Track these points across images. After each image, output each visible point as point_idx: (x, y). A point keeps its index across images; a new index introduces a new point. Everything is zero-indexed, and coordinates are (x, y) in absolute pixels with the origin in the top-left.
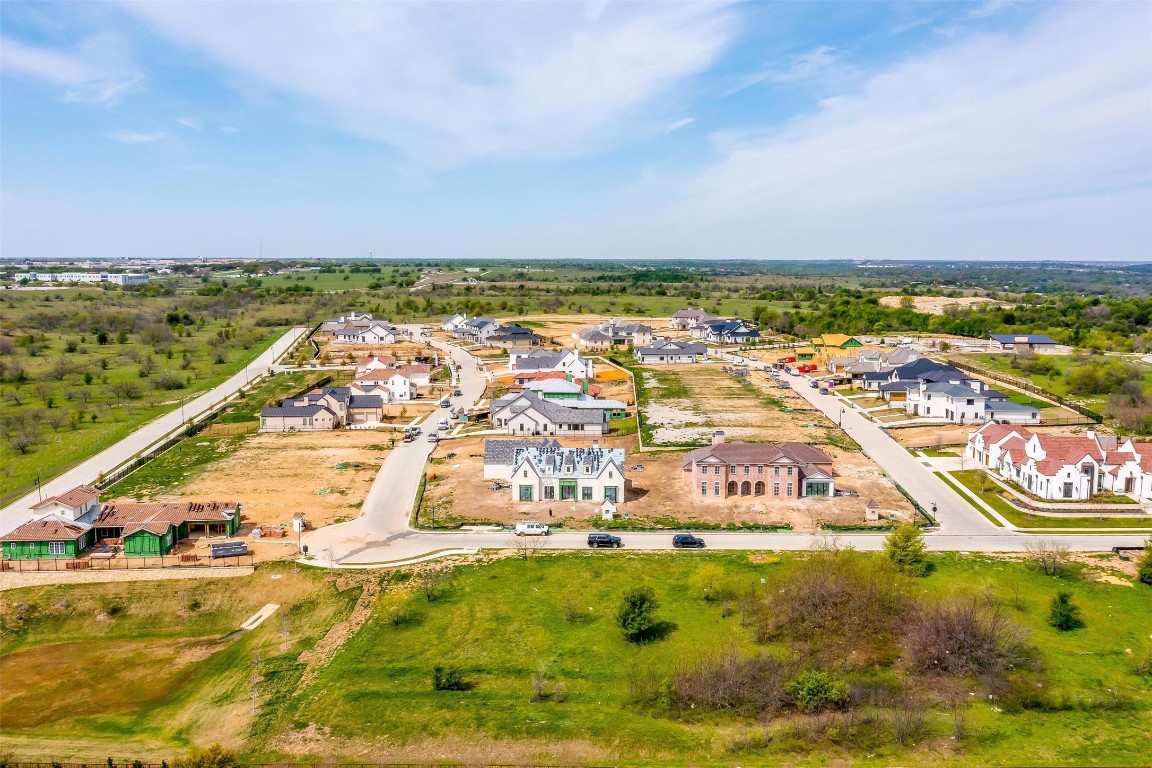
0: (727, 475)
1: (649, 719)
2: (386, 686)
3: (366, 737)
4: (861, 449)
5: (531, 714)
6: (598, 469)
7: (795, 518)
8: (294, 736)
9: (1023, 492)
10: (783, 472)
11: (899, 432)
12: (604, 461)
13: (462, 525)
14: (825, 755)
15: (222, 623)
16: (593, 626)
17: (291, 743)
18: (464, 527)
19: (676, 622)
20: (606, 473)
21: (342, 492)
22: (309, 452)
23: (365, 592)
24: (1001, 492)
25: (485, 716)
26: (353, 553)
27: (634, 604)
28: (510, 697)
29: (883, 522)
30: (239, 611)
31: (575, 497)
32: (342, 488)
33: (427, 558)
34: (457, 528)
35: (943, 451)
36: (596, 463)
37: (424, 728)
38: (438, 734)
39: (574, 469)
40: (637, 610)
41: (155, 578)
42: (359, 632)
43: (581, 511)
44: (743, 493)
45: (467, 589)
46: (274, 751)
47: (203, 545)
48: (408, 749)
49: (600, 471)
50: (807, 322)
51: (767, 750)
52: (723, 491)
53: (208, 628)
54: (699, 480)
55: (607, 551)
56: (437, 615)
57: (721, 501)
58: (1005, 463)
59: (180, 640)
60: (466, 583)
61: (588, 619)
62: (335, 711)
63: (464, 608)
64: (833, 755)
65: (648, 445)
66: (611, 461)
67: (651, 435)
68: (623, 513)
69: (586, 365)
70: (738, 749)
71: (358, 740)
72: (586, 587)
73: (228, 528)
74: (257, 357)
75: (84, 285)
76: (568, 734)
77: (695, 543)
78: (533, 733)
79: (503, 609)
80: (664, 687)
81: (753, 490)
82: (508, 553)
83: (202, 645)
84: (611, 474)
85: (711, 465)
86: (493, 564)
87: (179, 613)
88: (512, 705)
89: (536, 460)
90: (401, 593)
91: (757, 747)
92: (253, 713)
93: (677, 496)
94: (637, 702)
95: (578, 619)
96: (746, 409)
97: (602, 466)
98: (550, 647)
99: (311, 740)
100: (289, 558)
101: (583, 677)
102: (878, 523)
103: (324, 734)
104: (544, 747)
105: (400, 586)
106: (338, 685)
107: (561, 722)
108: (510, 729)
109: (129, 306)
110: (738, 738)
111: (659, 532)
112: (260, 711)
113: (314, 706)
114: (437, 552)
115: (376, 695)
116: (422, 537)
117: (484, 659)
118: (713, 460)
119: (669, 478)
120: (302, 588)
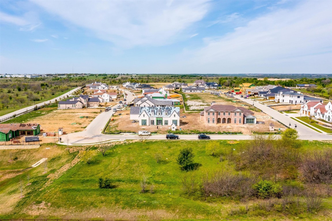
0: (217, 116)
1: (192, 200)
2: (80, 187)
3: (65, 208)
4: (262, 112)
5: (140, 198)
6: (170, 114)
7: (243, 130)
8: (35, 207)
9: (327, 122)
10: (238, 114)
11: (274, 107)
12: (172, 111)
13: (120, 133)
14: (275, 217)
15: (25, 165)
16: (167, 165)
17: (32, 210)
18: (121, 133)
19: (201, 163)
20: (173, 115)
21: (80, 124)
22: (73, 114)
23: (80, 153)
24: (317, 123)
25: (119, 199)
26: (78, 141)
27: (184, 154)
28: (131, 191)
29: (276, 131)
30: (32, 161)
31: (162, 124)
32: (80, 123)
33: (105, 142)
34: (118, 133)
35: (291, 112)
36: (169, 112)
37: (92, 204)
38: (97, 206)
39: (162, 114)
40: (185, 157)
41: (3, 149)
42: (74, 167)
43: (164, 129)
44: (223, 123)
45: (119, 152)
46: (24, 214)
47: (23, 138)
48: (83, 213)
49: (171, 115)
50: (236, 83)
51: (247, 215)
52: (216, 121)
53: (19, 167)
54: (207, 117)
55: (174, 140)
56: (106, 161)
57: (215, 125)
58: (317, 113)
59: (7, 171)
60: (119, 150)
61: (165, 162)
62: (55, 197)
63: (117, 158)
64: (279, 217)
65: (188, 110)
66: (175, 111)
67: (189, 108)
68: (179, 129)
69: (167, 92)
70: (233, 214)
71: (62, 209)
72: (165, 151)
73: (34, 133)
74: (64, 93)
75: (19, 78)
76: (155, 207)
77: (206, 137)
78: (140, 206)
79: (132, 159)
80: (198, 187)
81: (226, 121)
82: (136, 141)
83: (14, 173)
84: (175, 116)
85: (211, 112)
86: (130, 144)
87: (9, 161)
88: (132, 194)
89: (148, 111)
90: (94, 153)
91: (243, 213)
92: (21, 197)
93: (199, 124)
94: (186, 193)
95: (161, 162)
96: (220, 102)
97: (171, 113)
98: (150, 172)
99: (41, 208)
100: (54, 142)
101: (163, 183)
102: (274, 132)
103: (48, 206)
104: (144, 213)
105: (94, 151)
106: (59, 186)
107: (153, 202)
108: (129, 205)
109: (31, 83)
110: (234, 210)
111: (193, 135)
112: (24, 197)
113: (46, 195)
114: (110, 140)
115: (74, 190)
116: (105, 136)
117: (122, 176)
118: (212, 110)
119: (195, 119)
120: (56, 152)
